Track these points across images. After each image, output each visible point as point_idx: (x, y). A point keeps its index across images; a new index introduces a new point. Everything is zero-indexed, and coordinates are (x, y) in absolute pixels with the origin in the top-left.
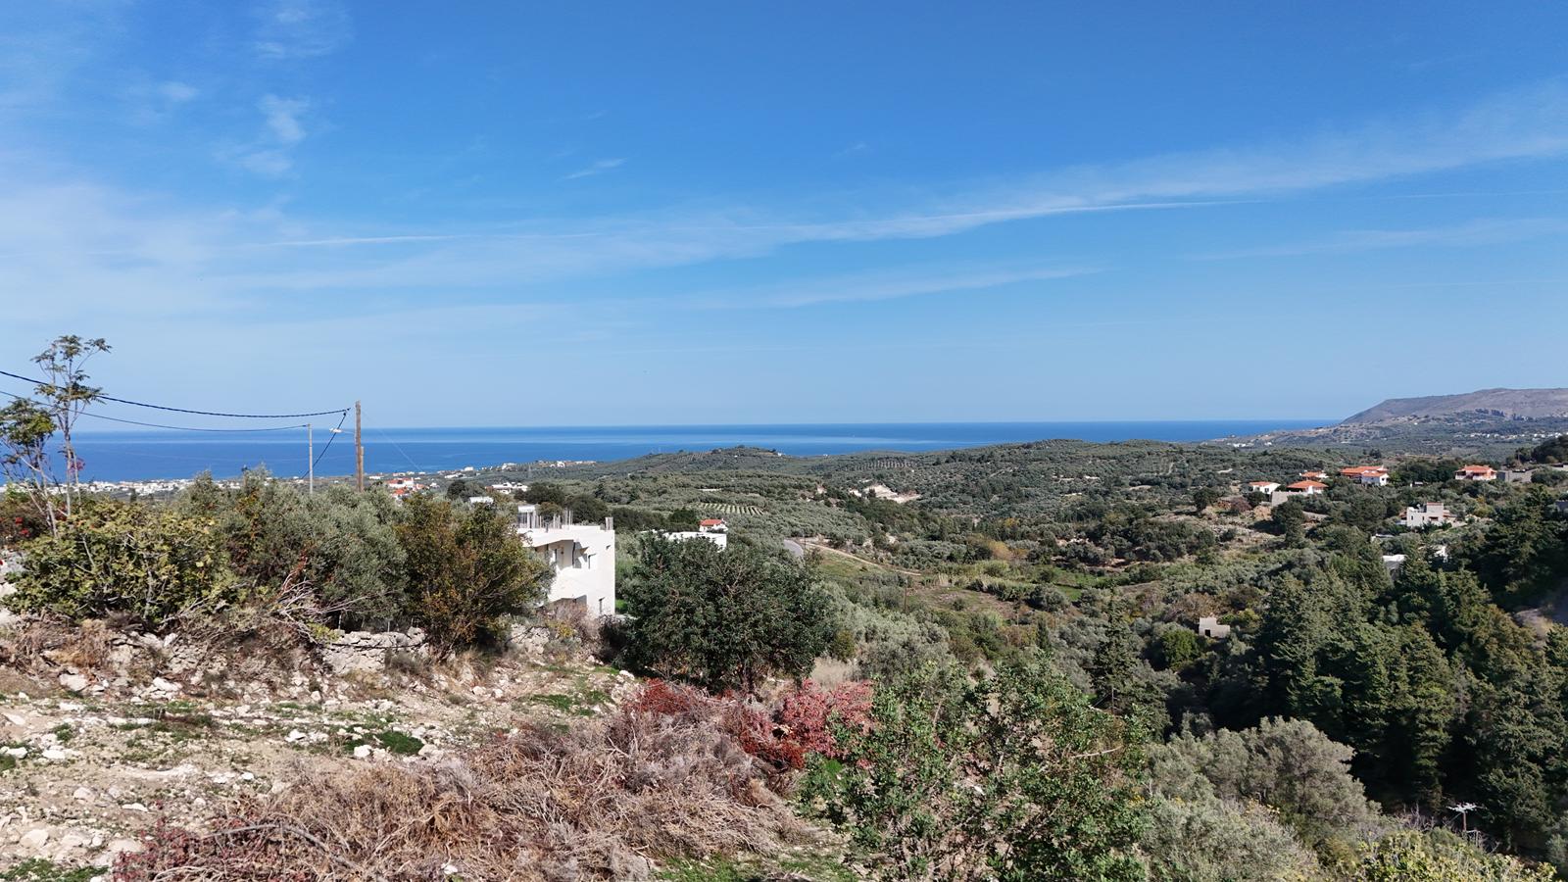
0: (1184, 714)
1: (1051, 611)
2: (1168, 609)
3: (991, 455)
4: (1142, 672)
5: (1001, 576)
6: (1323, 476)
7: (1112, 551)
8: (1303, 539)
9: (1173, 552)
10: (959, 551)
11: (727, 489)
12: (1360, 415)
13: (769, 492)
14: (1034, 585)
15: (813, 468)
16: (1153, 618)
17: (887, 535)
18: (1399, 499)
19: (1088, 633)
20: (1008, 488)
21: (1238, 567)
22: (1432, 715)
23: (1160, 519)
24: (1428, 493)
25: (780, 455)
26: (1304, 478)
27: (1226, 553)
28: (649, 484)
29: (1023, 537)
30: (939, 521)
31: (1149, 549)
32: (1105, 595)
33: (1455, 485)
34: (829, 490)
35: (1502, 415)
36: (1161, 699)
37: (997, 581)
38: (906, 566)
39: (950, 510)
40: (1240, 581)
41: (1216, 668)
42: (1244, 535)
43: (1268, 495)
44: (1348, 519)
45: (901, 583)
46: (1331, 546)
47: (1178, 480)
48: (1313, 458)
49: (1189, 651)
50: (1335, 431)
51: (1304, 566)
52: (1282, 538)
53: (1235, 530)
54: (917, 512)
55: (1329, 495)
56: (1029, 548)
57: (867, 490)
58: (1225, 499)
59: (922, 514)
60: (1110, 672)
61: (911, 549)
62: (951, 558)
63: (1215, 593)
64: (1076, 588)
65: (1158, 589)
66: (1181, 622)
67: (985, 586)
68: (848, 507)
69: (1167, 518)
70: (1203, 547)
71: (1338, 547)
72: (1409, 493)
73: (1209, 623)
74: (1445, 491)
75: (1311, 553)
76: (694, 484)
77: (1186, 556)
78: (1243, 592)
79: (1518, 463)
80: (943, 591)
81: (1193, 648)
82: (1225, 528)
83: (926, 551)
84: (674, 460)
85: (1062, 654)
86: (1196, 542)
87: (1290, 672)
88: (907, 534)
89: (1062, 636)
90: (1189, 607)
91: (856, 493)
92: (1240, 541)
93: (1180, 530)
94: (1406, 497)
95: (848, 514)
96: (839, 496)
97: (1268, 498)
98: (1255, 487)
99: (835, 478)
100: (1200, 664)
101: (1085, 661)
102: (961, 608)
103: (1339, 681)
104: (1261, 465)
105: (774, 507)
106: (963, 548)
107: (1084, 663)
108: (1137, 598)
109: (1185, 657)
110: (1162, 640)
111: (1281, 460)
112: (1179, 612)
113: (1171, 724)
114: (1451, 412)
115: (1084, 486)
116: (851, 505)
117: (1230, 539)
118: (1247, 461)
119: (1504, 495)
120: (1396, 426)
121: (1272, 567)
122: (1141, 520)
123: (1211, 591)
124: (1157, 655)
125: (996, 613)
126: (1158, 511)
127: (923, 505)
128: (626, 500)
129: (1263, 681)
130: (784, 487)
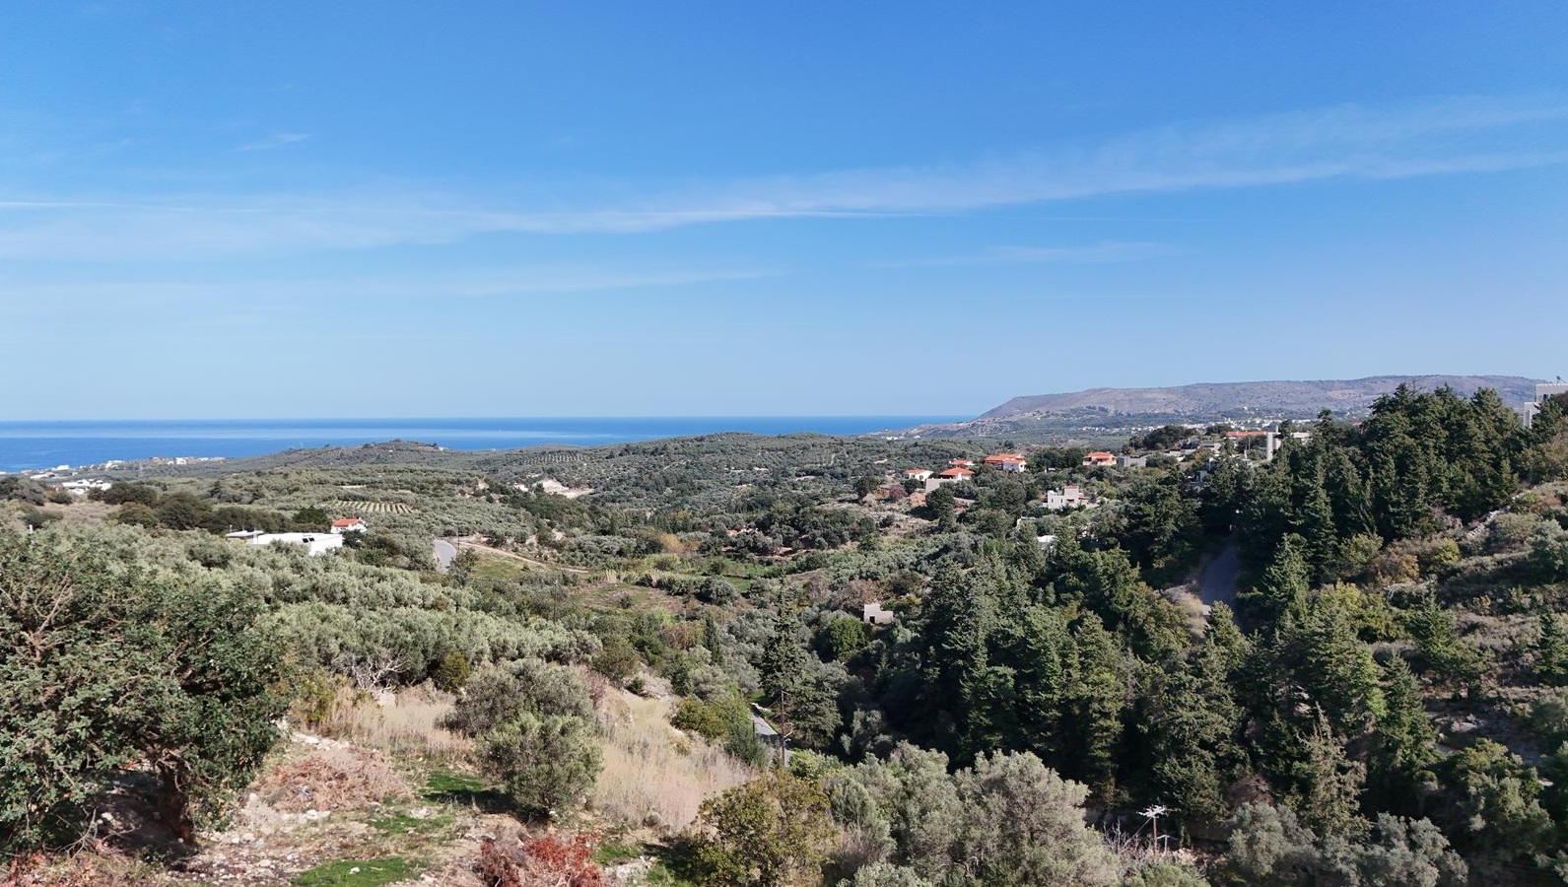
0: (855, 713)
1: (720, 604)
2: (834, 597)
3: (665, 448)
4: (812, 667)
5: (672, 569)
6: (969, 464)
7: (780, 540)
8: (955, 524)
9: (837, 539)
10: (629, 546)
11: (373, 485)
12: (993, 411)
13: (422, 488)
14: (705, 578)
15: (478, 463)
16: (820, 606)
17: (554, 531)
18: (1036, 484)
19: (757, 626)
20: (681, 480)
21: (898, 552)
22: (1105, 703)
23: (824, 507)
24: (1061, 478)
25: (441, 449)
26: (954, 466)
27: (885, 538)
28: (279, 481)
29: (694, 528)
30: (610, 515)
31: (814, 537)
32: (774, 585)
33: (1083, 470)
34: (491, 485)
35: (1106, 411)
36: (832, 698)
37: (667, 574)
38: (573, 563)
39: (623, 504)
40: (901, 566)
41: (884, 658)
42: (901, 520)
43: (922, 483)
44: (994, 503)
45: (566, 582)
46: (982, 529)
47: (839, 470)
48: (956, 448)
49: (856, 640)
50: (973, 425)
51: (959, 550)
52: (935, 523)
53: (893, 516)
54: (586, 507)
55: (976, 482)
56: (700, 540)
57: (535, 485)
58: (884, 486)
59: (592, 508)
60: (779, 670)
61: (579, 545)
62: (620, 553)
63: (877, 579)
64: (745, 578)
65: (824, 577)
66: (847, 609)
67: (655, 581)
68: (512, 502)
69: (832, 506)
70: (864, 534)
71: (989, 530)
72: (1044, 479)
73: (873, 610)
74: (1075, 476)
75: (965, 536)
76: (333, 480)
77: (849, 543)
78: (904, 577)
79: (1133, 450)
80: (611, 588)
81: (859, 636)
82: (884, 515)
83: (595, 546)
84: (317, 456)
85: (731, 649)
86: (858, 529)
87: (960, 662)
88: (576, 530)
89: (731, 630)
90: (854, 594)
91: (523, 488)
92: (898, 526)
93: (843, 518)
94: (1043, 482)
95: (511, 510)
96: (503, 491)
97: (923, 484)
98: (910, 475)
99: (502, 473)
100: (867, 654)
101: (754, 656)
102: (628, 606)
103: (1010, 671)
104: (912, 456)
105: (427, 505)
106: (633, 542)
107: (753, 660)
108: (804, 586)
109: (851, 646)
110: (829, 629)
111: (930, 451)
112: (845, 600)
113: (842, 723)
114: (1067, 408)
115: (754, 477)
116: (516, 500)
117: (889, 525)
118: (901, 452)
119: (1126, 478)
120: (1022, 420)
121: (931, 551)
122: (808, 509)
123: (874, 577)
124: (825, 646)
125: (663, 609)
126: (823, 499)
127: (595, 499)
128: (247, 499)
129: (934, 673)
130: (440, 483)
